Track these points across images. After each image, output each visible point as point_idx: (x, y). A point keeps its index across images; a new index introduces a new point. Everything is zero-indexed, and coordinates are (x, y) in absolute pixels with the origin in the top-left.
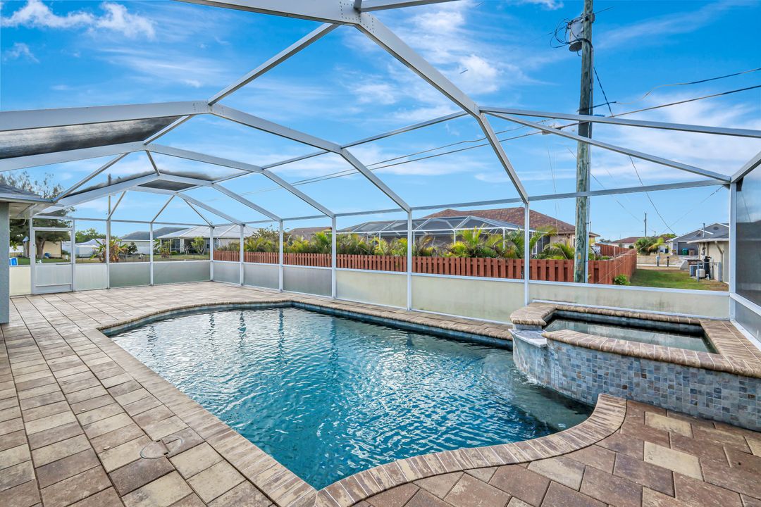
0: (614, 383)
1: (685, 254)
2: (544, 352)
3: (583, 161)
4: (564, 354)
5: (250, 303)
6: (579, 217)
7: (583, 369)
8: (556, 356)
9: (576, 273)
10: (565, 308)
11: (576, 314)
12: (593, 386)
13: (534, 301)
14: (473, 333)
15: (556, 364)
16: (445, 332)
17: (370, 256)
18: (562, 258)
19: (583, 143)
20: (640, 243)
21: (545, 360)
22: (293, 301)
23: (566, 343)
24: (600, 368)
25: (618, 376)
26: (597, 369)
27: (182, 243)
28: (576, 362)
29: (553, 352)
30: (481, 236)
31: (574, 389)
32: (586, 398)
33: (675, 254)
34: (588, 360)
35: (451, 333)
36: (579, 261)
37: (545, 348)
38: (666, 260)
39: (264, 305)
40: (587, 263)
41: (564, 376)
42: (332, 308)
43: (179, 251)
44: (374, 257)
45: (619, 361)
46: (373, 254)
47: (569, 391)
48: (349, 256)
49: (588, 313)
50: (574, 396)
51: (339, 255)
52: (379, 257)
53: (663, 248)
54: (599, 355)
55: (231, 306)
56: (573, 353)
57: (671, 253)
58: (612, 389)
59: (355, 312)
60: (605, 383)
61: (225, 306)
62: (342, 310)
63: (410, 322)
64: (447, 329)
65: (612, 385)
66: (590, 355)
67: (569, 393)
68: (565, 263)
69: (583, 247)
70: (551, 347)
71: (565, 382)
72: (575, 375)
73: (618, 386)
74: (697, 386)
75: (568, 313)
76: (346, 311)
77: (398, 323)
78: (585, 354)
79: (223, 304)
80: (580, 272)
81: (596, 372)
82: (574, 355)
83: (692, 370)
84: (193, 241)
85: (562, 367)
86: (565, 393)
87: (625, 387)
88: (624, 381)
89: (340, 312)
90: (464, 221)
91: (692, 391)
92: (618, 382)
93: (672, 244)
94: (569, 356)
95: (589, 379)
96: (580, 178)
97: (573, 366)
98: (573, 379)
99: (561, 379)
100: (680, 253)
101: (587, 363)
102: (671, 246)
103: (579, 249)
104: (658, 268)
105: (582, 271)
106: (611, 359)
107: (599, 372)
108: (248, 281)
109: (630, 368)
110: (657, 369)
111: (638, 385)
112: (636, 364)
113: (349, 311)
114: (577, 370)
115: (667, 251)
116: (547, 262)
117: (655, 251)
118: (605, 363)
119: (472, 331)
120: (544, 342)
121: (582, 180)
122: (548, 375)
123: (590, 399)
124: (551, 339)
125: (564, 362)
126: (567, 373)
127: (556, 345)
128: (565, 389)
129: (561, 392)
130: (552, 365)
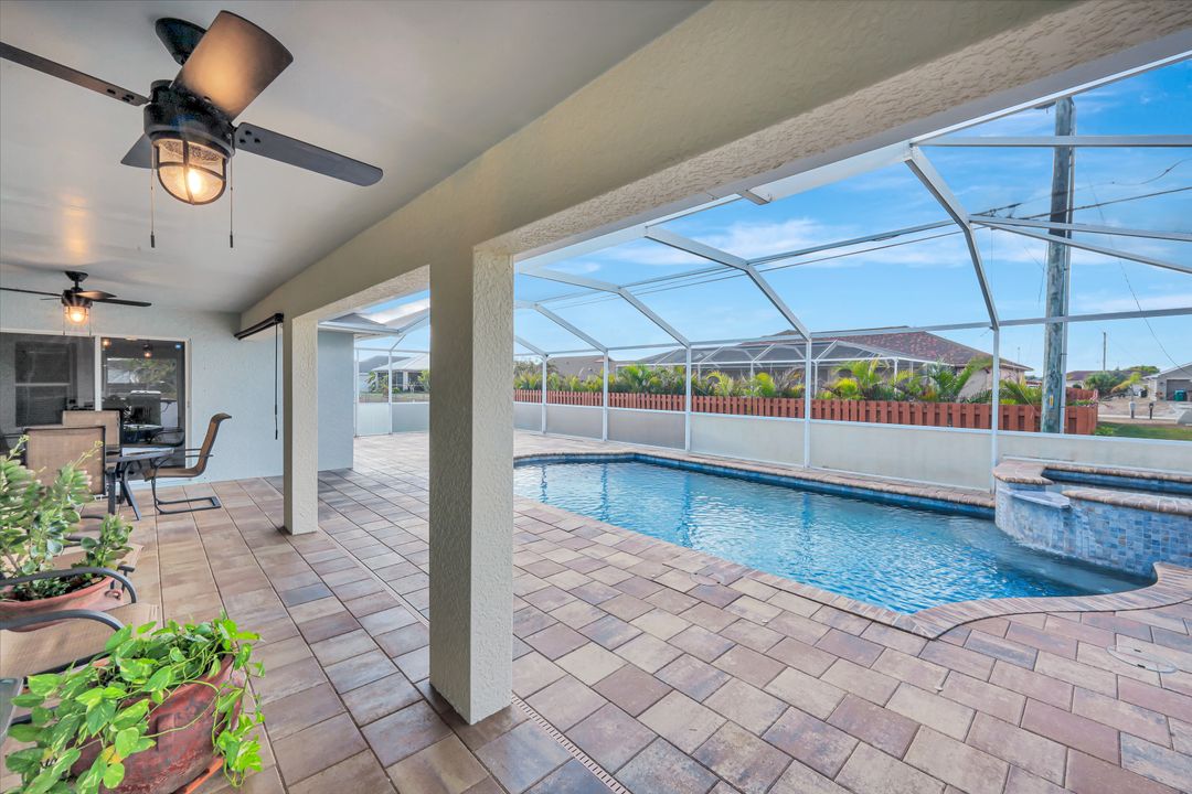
0: (1178, 550)
1: (1180, 400)
2: (1066, 515)
3: (1057, 267)
4: (1098, 516)
5: (587, 454)
6: (1050, 344)
7: (1130, 533)
9: (1046, 424)
10: (1059, 467)
11: (1076, 475)
12: (1145, 553)
13: (1005, 458)
14: (922, 497)
15: (1085, 529)
16: (878, 494)
17: (708, 398)
18: (1013, 402)
19: (1056, 243)
20: (1094, 381)
21: (1066, 524)
22: (636, 454)
23: (1102, 502)
24: (1157, 532)
25: (1184, 542)
26: (1150, 533)
27: (406, 377)
28: (1118, 526)
29: (1080, 514)
30: (878, 370)
31: (1114, 558)
32: (1134, 568)
33: (1161, 398)
34: (1137, 523)
35: (887, 496)
36: (1051, 406)
37: (1067, 510)
38: (1147, 408)
39: (602, 457)
40: (1063, 410)
41: (1098, 542)
42: (699, 463)
43: (401, 388)
44: (714, 398)
45: (1186, 524)
46: (711, 394)
47: (1106, 559)
48: (675, 397)
49: (1097, 473)
50: (1113, 566)
51: (695, 397)
52: (721, 398)
53: (1138, 388)
54: (1155, 517)
55: (564, 457)
56: (1114, 514)
57: (1152, 397)
58: (1173, 557)
59: (736, 469)
60: (1163, 550)
61: (557, 458)
62: (715, 466)
63: (822, 482)
64: (881, 491)
65: (1174, 552)
66: (1141, 517)
67: (1106, 563)
68: (1020, 409)
69: (1056, 387)
70: (1077, 508)
72: (1116, 542)
75: (1065, 474)
76: (720, 466)
77: (802, 483)
78: (1132, 516)
79: (555, 455)
80: (1051, 422)
81: (1150, 536)
82: (1116, 517)
84: (420, 374)
85: (1096, 532)
86: (1099, 563)
89: (711, 468)
90: (830, 348)
92: (1183, 548)
93: (1155, 382)
94: (1107, 518)
95: (1139, 546)
96: (1053, 291)
97: (1112, 530)
98: (1114, 546)
99: (1092, 546)
100: (1171, 397)
101: (1135, 527)
102: (1153, 386)
103: (1050, 390)
104: (1132, 422)
105: (1055, 422)
106: (1172, 522)
107: (1155, 537)
108: (553, 428)
113: (726, 468)
114: (1119, 535)
115: (1144, 394)
117: (1122, 393)
118: (1164, 526)
119: (921, 494)
120: (1066, 502)
121: (1056, 294)
122: (1071, 542)
123: (1139, 570)
124: (1079, 499)
125: (1099, 526)
126: (1103, 538)
127: (1085, 505)
128: (1099, 558)
129: (1092, 561)
130: (1078, 530)
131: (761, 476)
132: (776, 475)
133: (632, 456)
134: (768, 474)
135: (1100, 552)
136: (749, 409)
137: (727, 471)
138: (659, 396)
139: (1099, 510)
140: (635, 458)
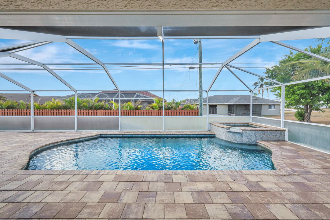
2: (241, 134)
4: (248, 133)
5: (79, 138)
7: (253, 136)
8: (245, 134)
21: (241, 136)
24: (257, 135)
28: (251, 135)
31: (250, 141)
39: (87, 138)
41: (248, 139)
50: (250, 143)
55: (67, 142)
56: (250, 132)
58: (259, 139)
67: (249, 143)
71: (248, 140)
73: (260, 138)
74: (273, 135)
76: (140, 134)
78: (253, 132)
79: (62, 141)
82: (251, 133)
83: (273, 131)
85: (247, 137)
86: (248, 143)
87: (262, 138)
88: (261, 137)
90: (136, 95)
91: (273, 136)
95: (254, 138)
97: (250, 136)
98: (250, 139)
99: (246, 140)
101: (254, 134)
107: (257, 136)
109: (262, 133)
110: (267, 132)
111: (264, 137)
112: (264, 132)
116: (187, 111)
120: (241, 131)
122: (242, 140)
123: (254, 143)
124: (244, 130)
125: (248, 135)
126: (249, 138)
127: (245, 131)
128: (248, 142)
129: (246, 143)
130: (244, 137)
131: (155, 136)
132: (161, 134)
133: (99, 136)
134: (158, 134)
135: (248, 141)
136: (125, 113)
137: (143, 136)
138: (87, 110)
139: (248, 132)
140: (101, 136)
